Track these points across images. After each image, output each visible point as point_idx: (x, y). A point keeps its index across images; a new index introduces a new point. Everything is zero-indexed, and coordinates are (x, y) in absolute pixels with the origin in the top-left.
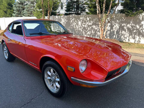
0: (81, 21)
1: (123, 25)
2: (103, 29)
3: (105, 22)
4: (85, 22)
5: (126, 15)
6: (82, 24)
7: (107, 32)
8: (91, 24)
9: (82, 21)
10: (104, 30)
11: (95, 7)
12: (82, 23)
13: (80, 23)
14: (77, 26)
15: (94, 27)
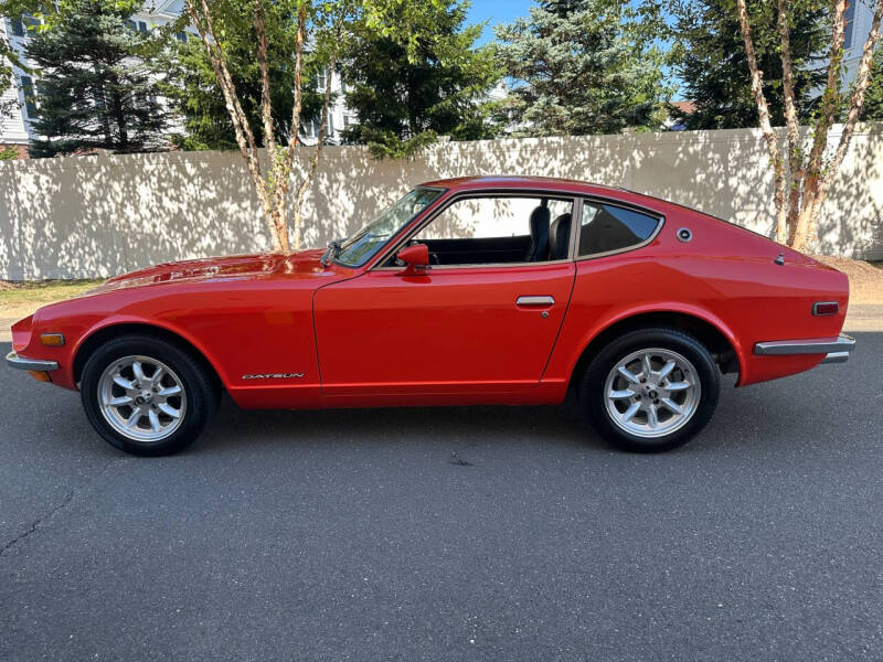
0: (154, 179)
1: (369, 194)
2: (281, 220)
3: (285, 190)
4: (177, 184)
5: (375, 150)
6: (160, 200)
7: (303, 231)
8: (213, 195)
9: (160, 180)
10: (290, 222)
11: (220, 111)
12: (161, 189)
13: (145, 192)
14: (129, 211)
15: (230, 207)
